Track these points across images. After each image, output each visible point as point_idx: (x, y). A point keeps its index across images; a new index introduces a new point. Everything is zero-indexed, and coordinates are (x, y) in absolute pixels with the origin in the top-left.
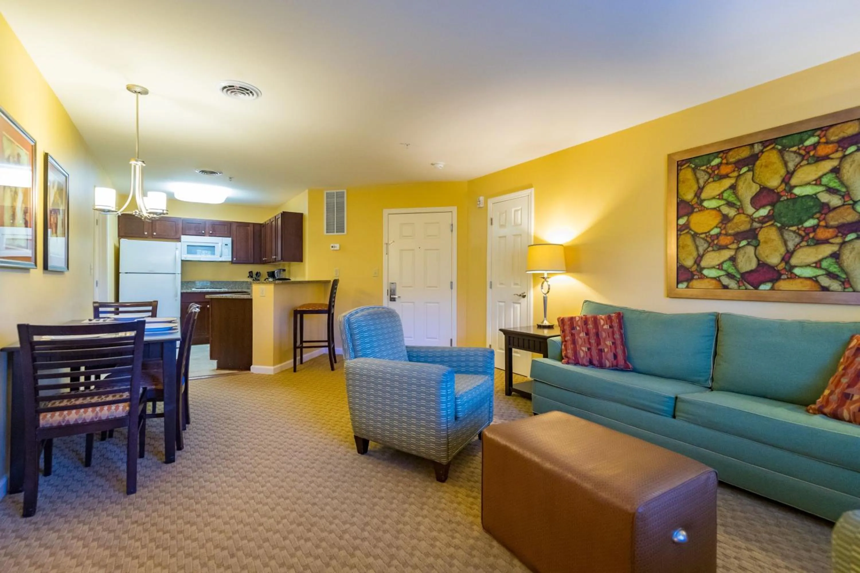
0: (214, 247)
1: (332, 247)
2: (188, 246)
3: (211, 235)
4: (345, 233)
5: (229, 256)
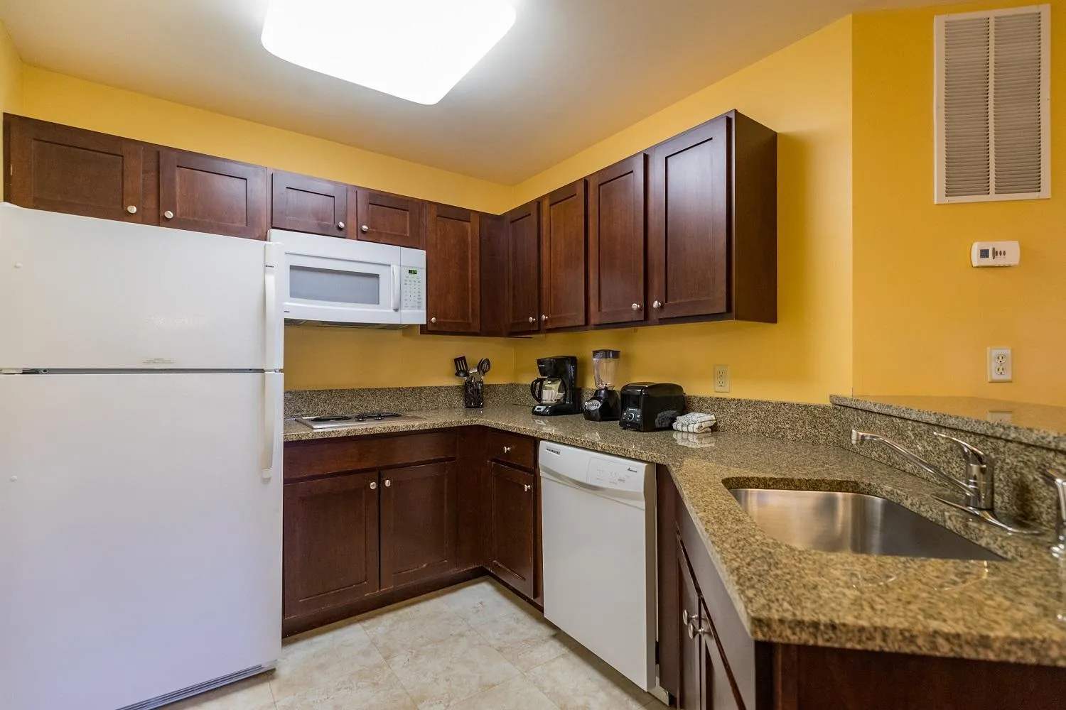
0: (377, 276)
1: (984, 254)
2: (292, 268)
3: (363, 236)
4: (1046, 190)
5: (419, 307)
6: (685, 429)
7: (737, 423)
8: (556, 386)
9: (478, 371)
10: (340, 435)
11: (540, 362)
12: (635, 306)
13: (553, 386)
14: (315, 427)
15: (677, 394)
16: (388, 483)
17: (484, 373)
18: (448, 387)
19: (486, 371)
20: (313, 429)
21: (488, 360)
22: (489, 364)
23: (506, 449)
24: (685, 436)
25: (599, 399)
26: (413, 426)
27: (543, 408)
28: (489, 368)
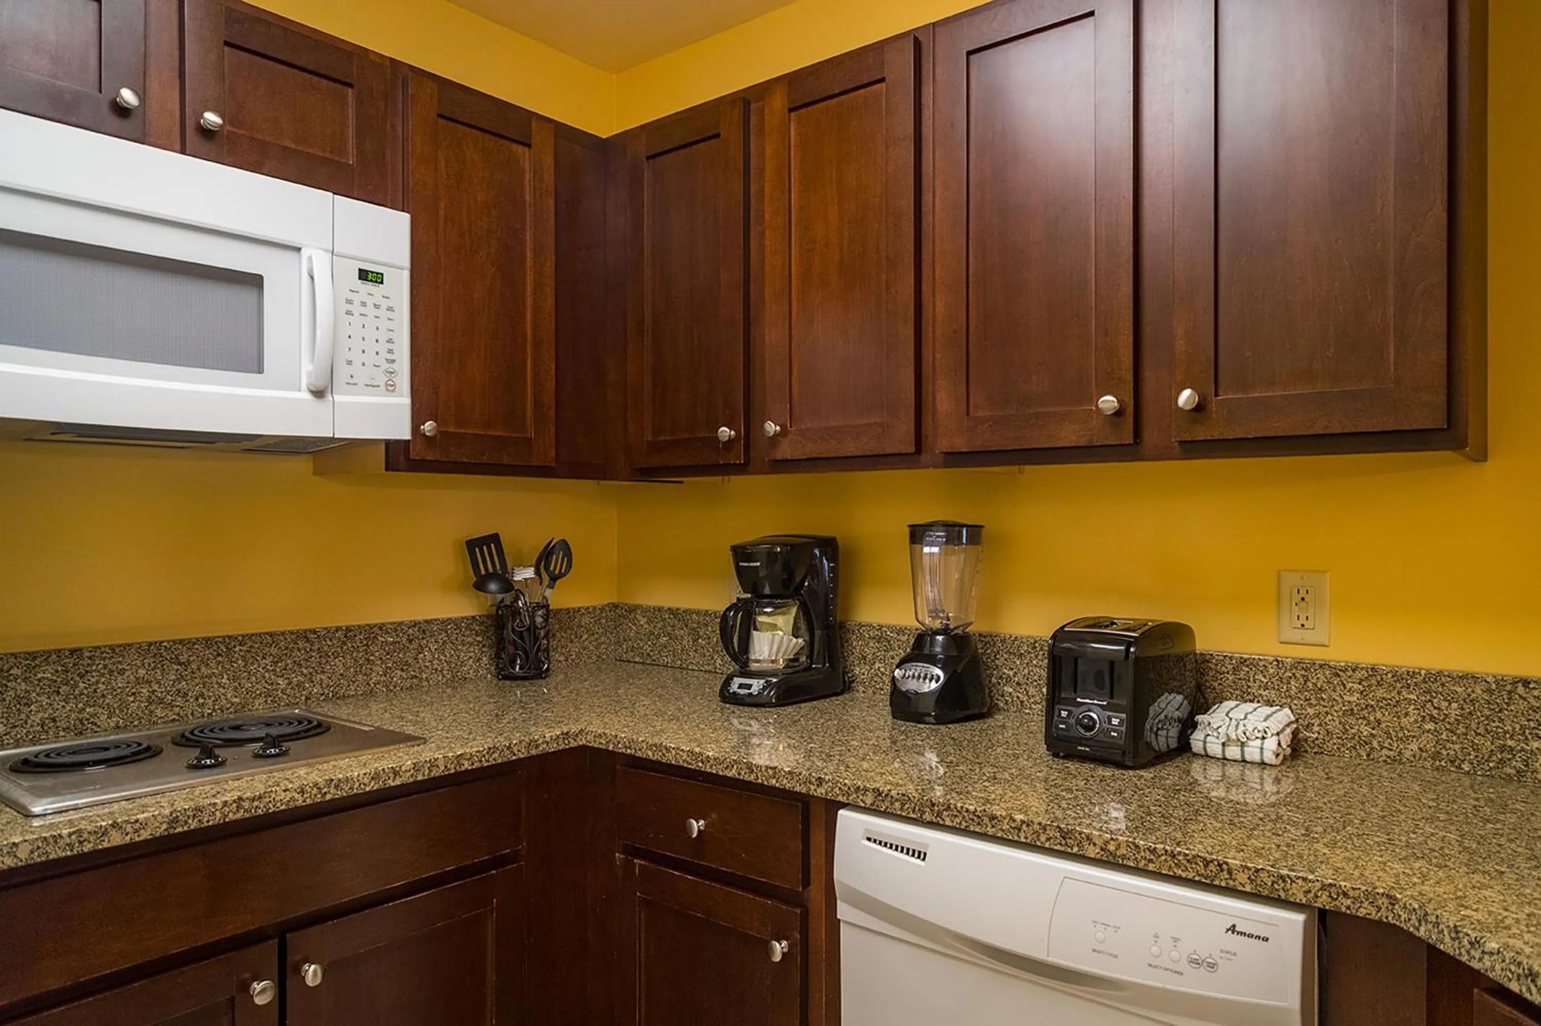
3: (204, 143)
5: (391, 387)
6: (1233, 752)
7: (1366, 731)
8: (785, 621)
9: (538, 572)
10: (145, 835)
11: (740, 553)
12: (1108, 402)
13: (780, 620)
14: (37, 810)
15: (1178, 649)
16: (312, 974)
17: (554, 579)
18: (449, 621)
19: (561, 575)
20: (29, 816)
21: (564, 543)
22: (568, 553)
23: (696, 826)
24: (1233, 771)
25: (931, 660)
26: (396, 773)
27: (757, 685)
28: (569, 566)
